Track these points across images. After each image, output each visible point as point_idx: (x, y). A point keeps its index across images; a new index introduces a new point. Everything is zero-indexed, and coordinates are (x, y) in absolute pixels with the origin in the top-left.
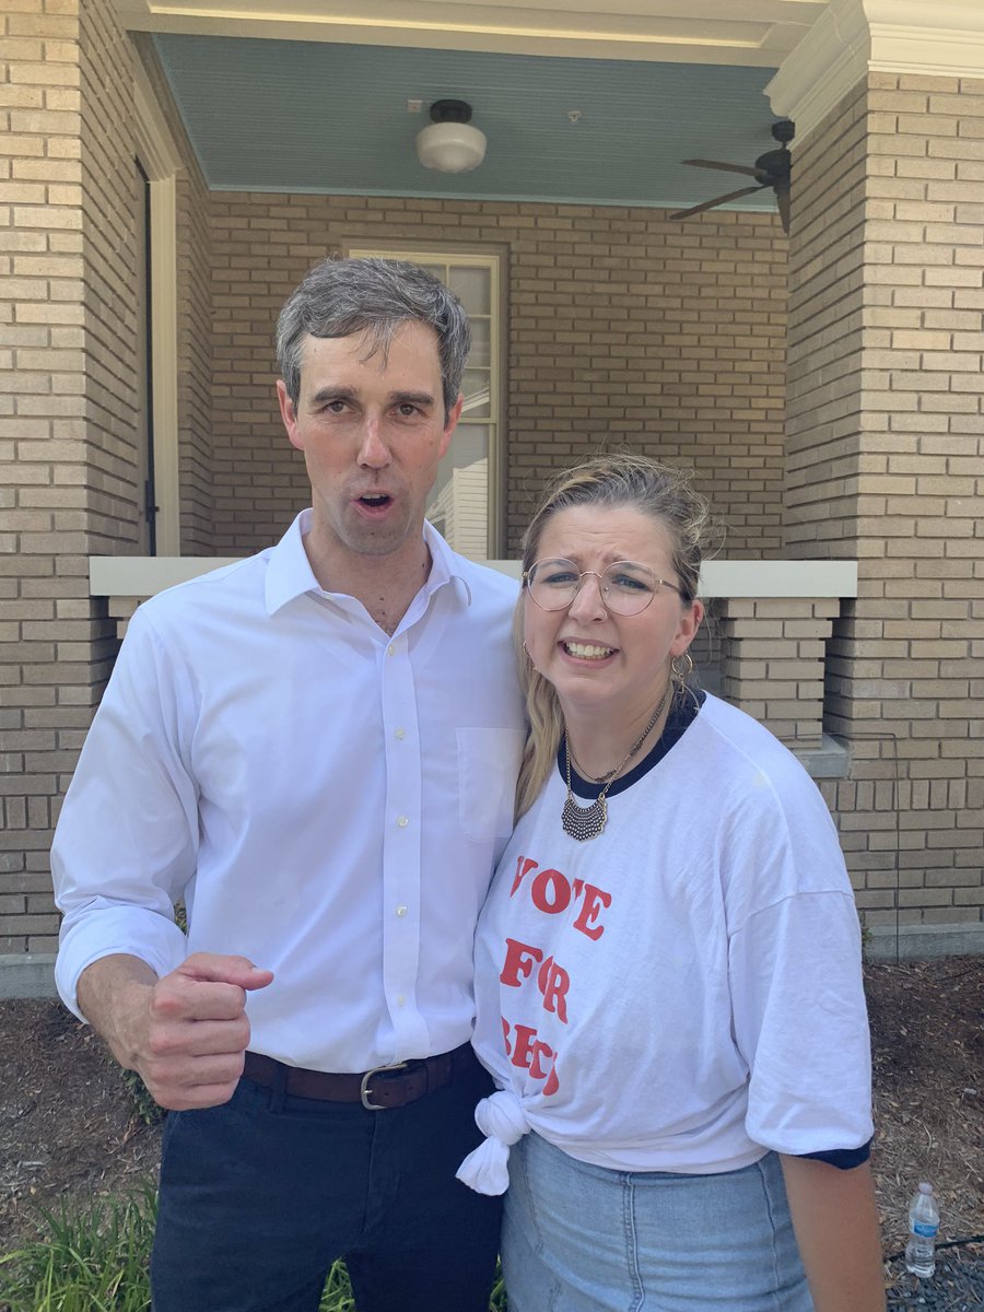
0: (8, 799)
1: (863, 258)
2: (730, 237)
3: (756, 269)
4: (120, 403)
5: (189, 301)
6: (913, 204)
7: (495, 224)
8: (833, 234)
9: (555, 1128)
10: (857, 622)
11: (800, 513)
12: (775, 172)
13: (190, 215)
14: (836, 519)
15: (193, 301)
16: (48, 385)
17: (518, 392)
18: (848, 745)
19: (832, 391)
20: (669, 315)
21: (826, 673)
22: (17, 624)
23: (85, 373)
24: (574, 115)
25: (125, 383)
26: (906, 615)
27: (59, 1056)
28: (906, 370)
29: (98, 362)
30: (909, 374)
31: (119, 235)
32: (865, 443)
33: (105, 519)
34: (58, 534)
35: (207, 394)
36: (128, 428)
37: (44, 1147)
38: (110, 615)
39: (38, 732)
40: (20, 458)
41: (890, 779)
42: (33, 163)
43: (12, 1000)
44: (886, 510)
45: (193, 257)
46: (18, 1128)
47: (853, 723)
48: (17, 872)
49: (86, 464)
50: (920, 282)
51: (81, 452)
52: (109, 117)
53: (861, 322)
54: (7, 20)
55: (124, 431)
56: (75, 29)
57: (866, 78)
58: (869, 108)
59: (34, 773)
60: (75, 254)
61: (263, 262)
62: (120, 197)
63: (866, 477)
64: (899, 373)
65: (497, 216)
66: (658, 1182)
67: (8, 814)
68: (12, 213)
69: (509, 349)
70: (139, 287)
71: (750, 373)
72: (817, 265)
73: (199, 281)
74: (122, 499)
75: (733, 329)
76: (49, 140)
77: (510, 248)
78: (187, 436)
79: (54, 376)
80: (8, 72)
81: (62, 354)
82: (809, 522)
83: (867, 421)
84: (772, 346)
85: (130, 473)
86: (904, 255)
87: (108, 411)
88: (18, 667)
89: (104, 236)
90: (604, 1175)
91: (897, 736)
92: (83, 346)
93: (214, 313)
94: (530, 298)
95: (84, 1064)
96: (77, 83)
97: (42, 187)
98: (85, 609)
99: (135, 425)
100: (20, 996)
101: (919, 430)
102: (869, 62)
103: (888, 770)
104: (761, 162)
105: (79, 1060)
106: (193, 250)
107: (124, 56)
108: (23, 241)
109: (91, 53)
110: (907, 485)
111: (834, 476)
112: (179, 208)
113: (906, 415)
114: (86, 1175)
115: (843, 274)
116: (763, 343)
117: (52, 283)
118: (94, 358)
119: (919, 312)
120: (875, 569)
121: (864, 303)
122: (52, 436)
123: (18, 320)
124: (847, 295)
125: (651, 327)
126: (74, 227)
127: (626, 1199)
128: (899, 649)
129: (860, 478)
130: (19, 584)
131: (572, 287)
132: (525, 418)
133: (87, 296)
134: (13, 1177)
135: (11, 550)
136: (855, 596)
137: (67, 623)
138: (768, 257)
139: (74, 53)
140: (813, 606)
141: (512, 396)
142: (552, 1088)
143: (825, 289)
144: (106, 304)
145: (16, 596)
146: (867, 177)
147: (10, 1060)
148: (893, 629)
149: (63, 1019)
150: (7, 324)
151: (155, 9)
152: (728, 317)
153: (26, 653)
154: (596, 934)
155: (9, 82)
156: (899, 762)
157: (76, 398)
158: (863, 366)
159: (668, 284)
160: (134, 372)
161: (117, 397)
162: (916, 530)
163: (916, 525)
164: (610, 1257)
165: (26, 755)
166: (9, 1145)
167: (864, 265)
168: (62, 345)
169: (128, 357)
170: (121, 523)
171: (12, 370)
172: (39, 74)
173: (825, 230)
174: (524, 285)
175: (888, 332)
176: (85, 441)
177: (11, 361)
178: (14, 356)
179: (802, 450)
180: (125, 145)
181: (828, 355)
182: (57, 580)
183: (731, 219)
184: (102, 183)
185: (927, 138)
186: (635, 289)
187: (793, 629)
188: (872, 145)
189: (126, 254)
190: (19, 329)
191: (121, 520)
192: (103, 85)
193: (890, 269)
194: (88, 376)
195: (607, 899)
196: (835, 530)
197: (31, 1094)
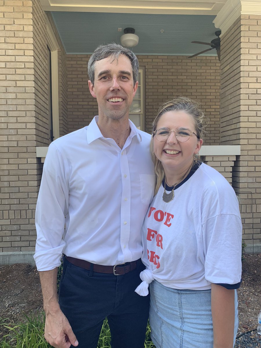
0: (15, 211)
1: (240, 64)
2: (204, 63)
3: (211, 71)
4: (44, 108)
5: (61, 83)
6: (254, 49)
7: (141, 61)
8: (232, 59)
9: (160, 278)
10: (240, 162)
11: (225, 134)
12: (216, 44)
13: (61, 60)
14: (234, 134)
15: (62, 83)
16: (25, 102)
17: (148, 105)
18: (239, 195)
19: (233, 100)
20: (188, 84)
21: (232, 176)
22: (17, 165)
23: (34, 99)
24: (162, 31)
25: (45, 103)
26: (254, 160)
27: (29, 277)
28: (253, 94)
29: (38, 96)
30: (254, 95)
31: (43, 64)
32: (242, 114)
33: (40, 138)
34: (28, 141)
35: (67, 108)
36: (46, 114)
37: (26, 301)
38: (42, 162)
39: (23, 193)
40: (18, 121)
41: (250, 204)
42: (21, 45)
43: (17, 264)
44: (248, 132)
45: (62, 71)
46: (19, 296)
47: (240, 189)
48: (18, 230)
49: (35, 123)
50: (256, 70)
51: (34, 120)
52: (40, 33)
53: (240, 81)
54: (14, 8)
55: (45, 115)
56: (31, 10)
57: (240, 16)
58: (241, 24)
59: (22, 204)
60: (32, 68)
61: (81, 73)
62: (43, 54)
63: (242, 123)
64: (251, 95)
65: (142, 59)
66: (187, 292)
67: (16, 215)
68: (15, 58)
69: (146, 94)
70: (48, 78)
71: (210, 99)
72: (228, 67)
73: (64, 78)
74: (44, 133)
75: (206, 87)
76: (25, 39)
77: (145, 68)
78: (61, 118)
79: (26, 100)
80: (14, 21)
81: (28, 94)
82: (227, 136)
83: (242, 108)
84: (216, 91)
85: (46, 126)
86: (252, 63)
87: (41, 110)
88: (18, 176)
89: (39, 64)
90: (173, 290)
91: (252, 193)
92: (34, 92)
93: (68, 86)
94: (151, 80)
95: (36, 280)
96: (32, 24)
97: (23, 51)
98: (35, 161)
99: (48, 114)
100: (19, 263)
101: (257, 110)
102: (241, 12)
103: (250, 202)
104: (212, 42)
105: (35, 279)
106: (62, 70)
107: (44, 17)
108: (18, 65)
109: (35, 16)
110: (254, 125)
111: (234, 123)
112: (59, 58)
113: (253, 106)
114: (37, 308)
115: (235, 69)
116: (214, 91)
117: (26, 76)
118: (37, 95)
119: (256, 78)
120: (245, 147)
121: (241, 76)
122: (26, 116)
123: (17, 86)
124: (236, 74)
125: (184, 87)
126: (31, 61)
127: (179, 297)
128: (252, 169)
129: (241, 123)
130: (18, 154)
131: (162, 77)
132: (150, 112)
133: (35, 79)
134: (18, 309)
135: (16, 146)
136: (240, 155)
137: (30, 164)
138: (215, 68)
139: (31, 16)
140: (229, 158)
141: (147, 106)
142: (158, 267)
143: (230, 73)
144: (40, 82)
145: (17, 158)
146: (241, 42)
147: (17, 279)
148: (250, 164)
149: (31, 268)
150: (14, 87)
151: (52, 5)
152: (204, 84)
153: (20, 172)
154: (169, 225)
155: (14, 24)
156: (253, 200)
157: (32, 106)
158: (241, 93)
159: (188, 76)
160: (47, 100)
161: (43, 106)
162: (256, 137)
163: (256, 135)
164: (175, 313)
165: (20, 199)
166: (17, 300)
167: (241, 66)
168: (29, 92)
169: (45, 95)
170: (44, 139)
171: (16, 99)
172: (22, 22)
173: (230, 57)
174: (150, 77)
175: (248, 84)
176: (35, 117)
177: (15, 96)
178: (16, 95)
179: (224, 117)
180: (44, 41)
181: (231, 91)
182: (28, 153)
183: (205, 58)
184: (39, 50)
185: (257, 32)
186: (179, 77)
187: (223, 164)
188: (242, 34)
189: (45, 69)
190: (17, 88)
191: (45, 138)
192: (39, 25)
193: (248, 67)
194: (35, 100)
195: (173, 216)
196: (234, 137)
197: (22, 288)
